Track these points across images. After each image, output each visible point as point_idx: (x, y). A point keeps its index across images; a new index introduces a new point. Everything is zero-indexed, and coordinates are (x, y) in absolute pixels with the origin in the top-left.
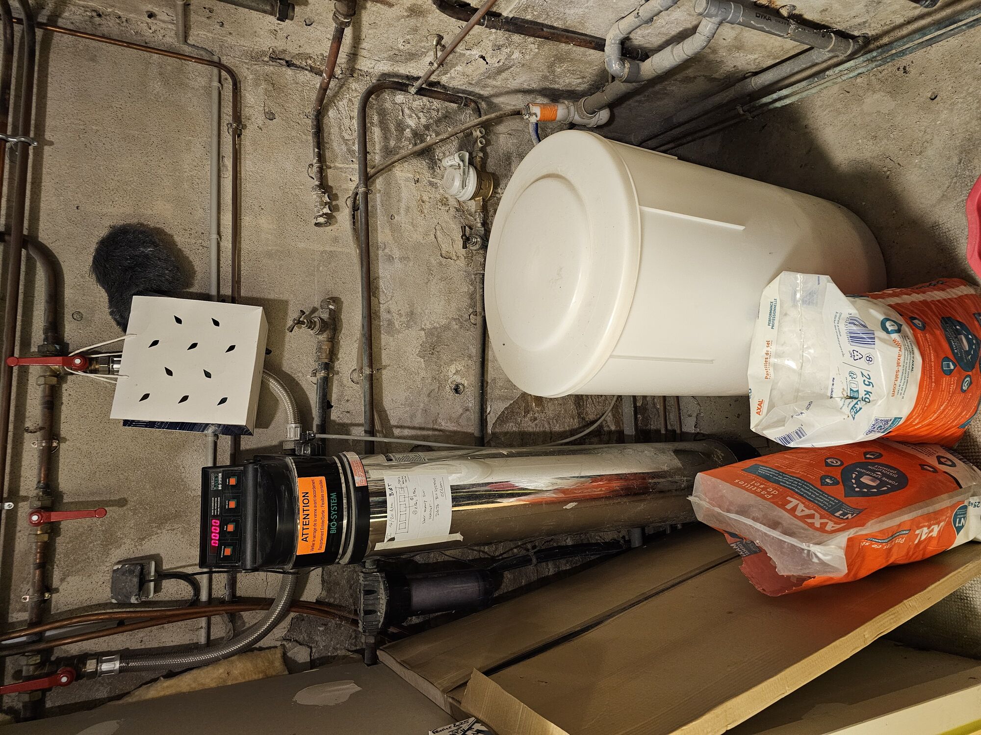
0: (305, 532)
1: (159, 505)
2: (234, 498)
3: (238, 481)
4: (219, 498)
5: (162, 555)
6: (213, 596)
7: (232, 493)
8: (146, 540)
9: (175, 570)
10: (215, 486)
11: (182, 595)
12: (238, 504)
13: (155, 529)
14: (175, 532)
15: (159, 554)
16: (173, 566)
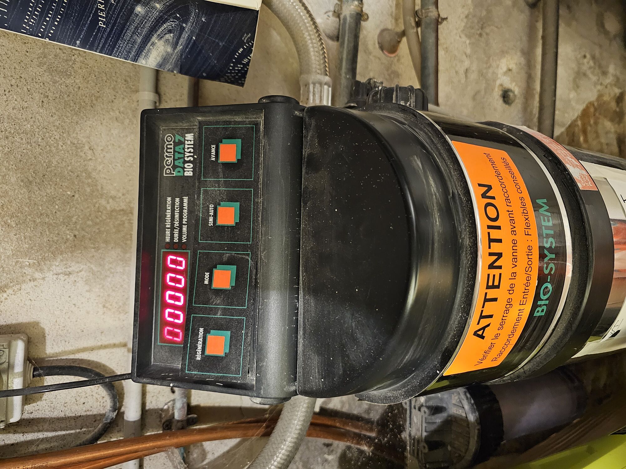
1: (38, 221)
2: (231, 199)
3: (245, 152)
4: (186, 200)
5: (46, 325)
7: (227, 184)
8: (10, 291)
9: (72, 357)
11: (87, 406)
12: (244, 214)
13: (28, 271)
14: (72, 278)
15: (35, 325)
16: (69, 348)
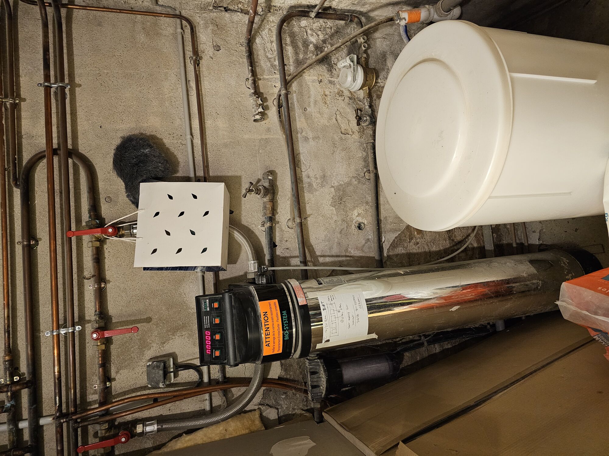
0: (267, 340)
1: (172, 320)
2: (218, 317)
3: (220, 305)
4: (208, 317)
5: (177, 353)
6: (212, 378)
7: (217, 313)
8: (166, 343)
9: (186, 362)
10: (205, 309)
11: (192, 379)
12: (221, 320)
13: (171, 336)
14: (183, 337)
15: (175, 353)
16: (184, 360)
